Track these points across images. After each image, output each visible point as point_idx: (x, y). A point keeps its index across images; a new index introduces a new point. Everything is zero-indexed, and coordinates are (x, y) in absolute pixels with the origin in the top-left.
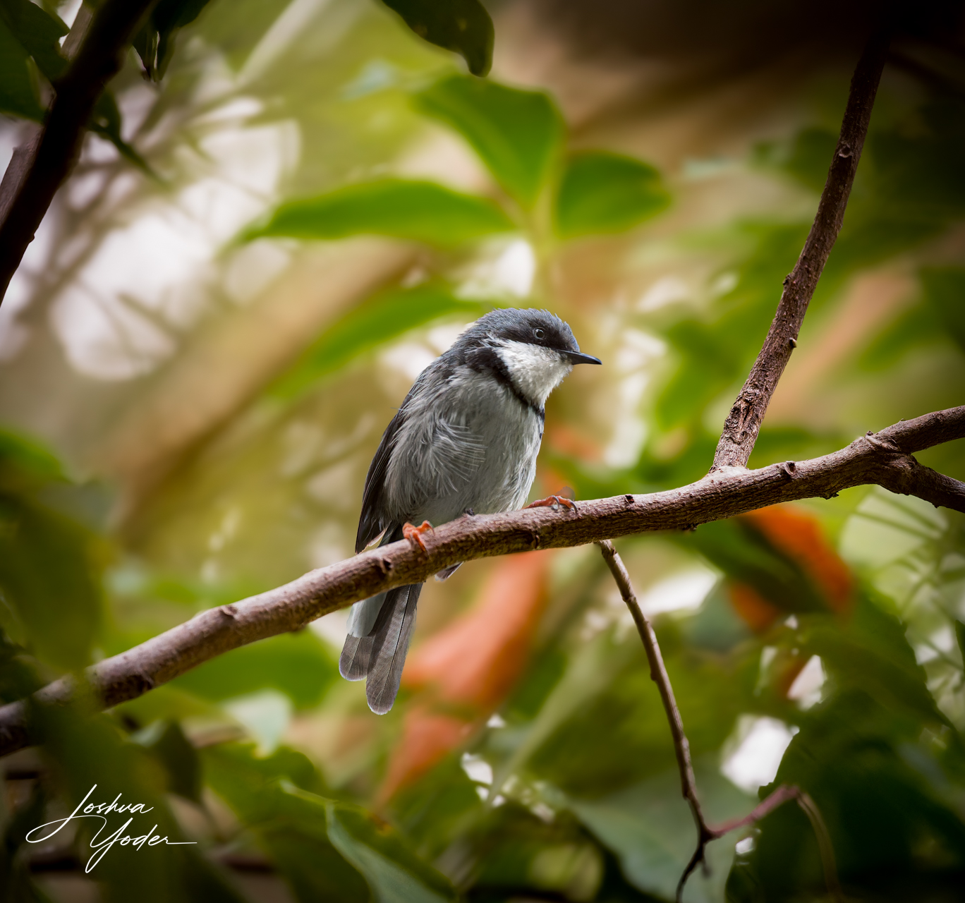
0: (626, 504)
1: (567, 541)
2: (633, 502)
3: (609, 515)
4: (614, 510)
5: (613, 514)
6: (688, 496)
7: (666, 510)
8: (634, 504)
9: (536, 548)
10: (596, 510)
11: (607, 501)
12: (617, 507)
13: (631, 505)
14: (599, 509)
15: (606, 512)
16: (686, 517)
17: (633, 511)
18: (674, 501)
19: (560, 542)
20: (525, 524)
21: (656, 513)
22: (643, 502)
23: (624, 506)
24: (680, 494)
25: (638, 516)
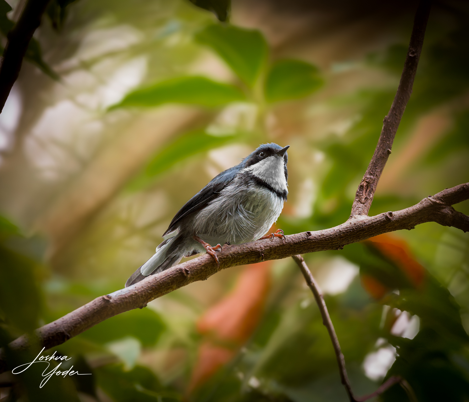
0: (307, 236)
1: (278, 256)
2: (311, 235)
3: (298, 242)
4: (301, 240)
5: (301, 242)
6: (338, 231)
7: (328, 239)
8: (311, 236)
9: (262, 260)
10: (292, 240)
11: (298, 235)
12: (303, 238)
13: (310, 237)
14: (294, 240)
15: (297, 241)
16: (338, 242)
17: (311, 240)
18: (331, 234)
19: (274, 257)
20: (256, 248)
21: (323, 240)
22: (316, 235)
23: (306, 237)
24: (334, 230)
25: (314, 242)
